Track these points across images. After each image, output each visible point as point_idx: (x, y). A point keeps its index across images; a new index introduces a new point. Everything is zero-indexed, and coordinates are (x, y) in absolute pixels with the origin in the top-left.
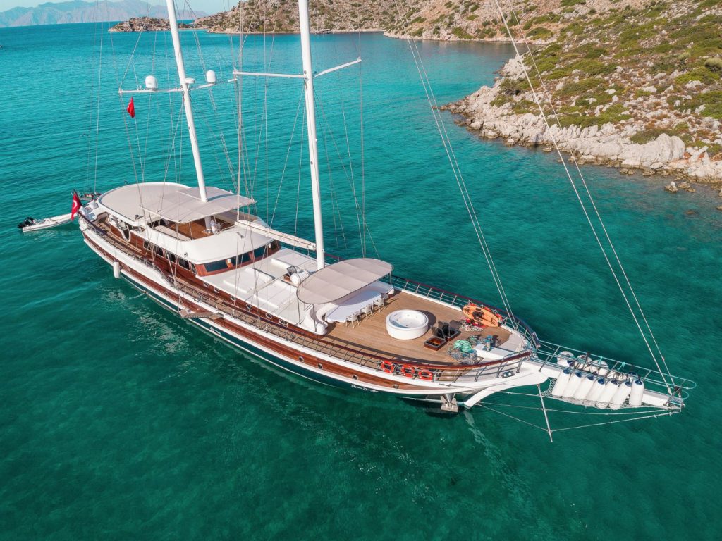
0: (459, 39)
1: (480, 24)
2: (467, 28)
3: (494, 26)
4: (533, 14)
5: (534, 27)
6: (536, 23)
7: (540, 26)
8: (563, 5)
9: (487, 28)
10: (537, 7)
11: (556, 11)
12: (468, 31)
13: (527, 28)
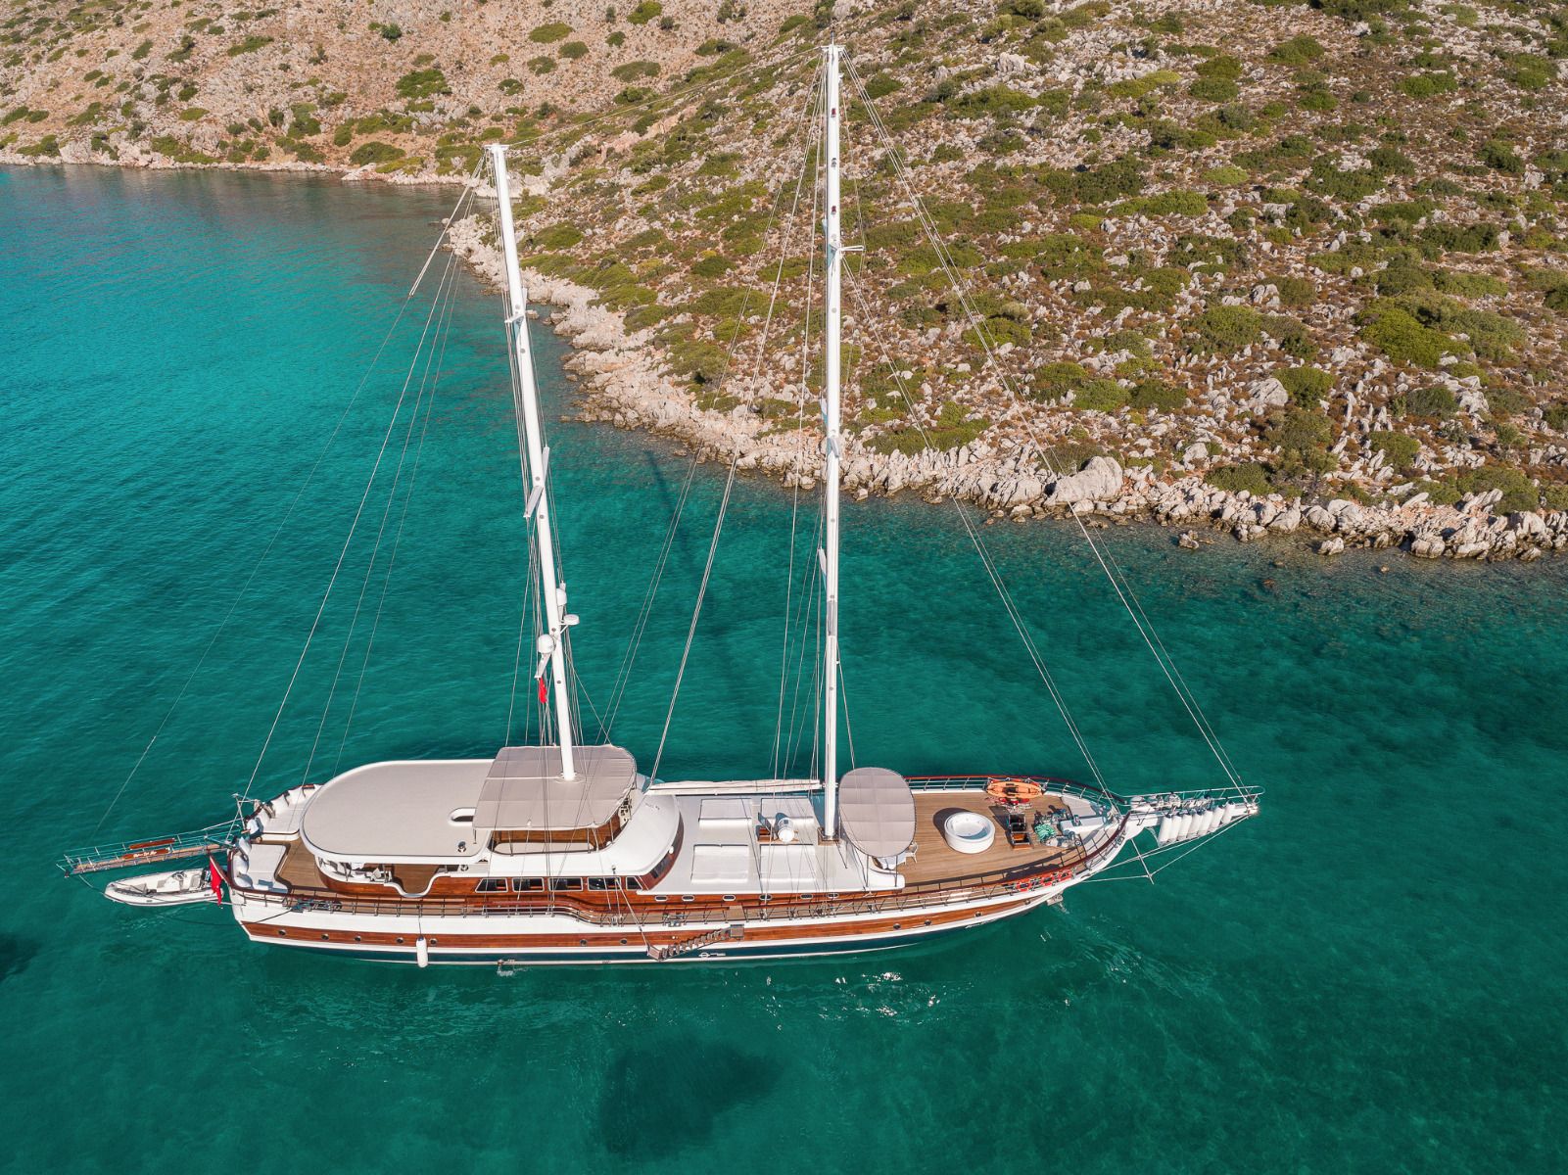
0: (178, 165)
1: (221, 129)
2: (189, 138)
3: (256, 136)
4: (344, 112)
5: (360, 141)
6: (360, 132)
7: (373, 138)
8: (404, 95)
9: (242, 139)
10: (346, 95)
11: (397, 106)
12: (196, 146)
13: (343, 139)
